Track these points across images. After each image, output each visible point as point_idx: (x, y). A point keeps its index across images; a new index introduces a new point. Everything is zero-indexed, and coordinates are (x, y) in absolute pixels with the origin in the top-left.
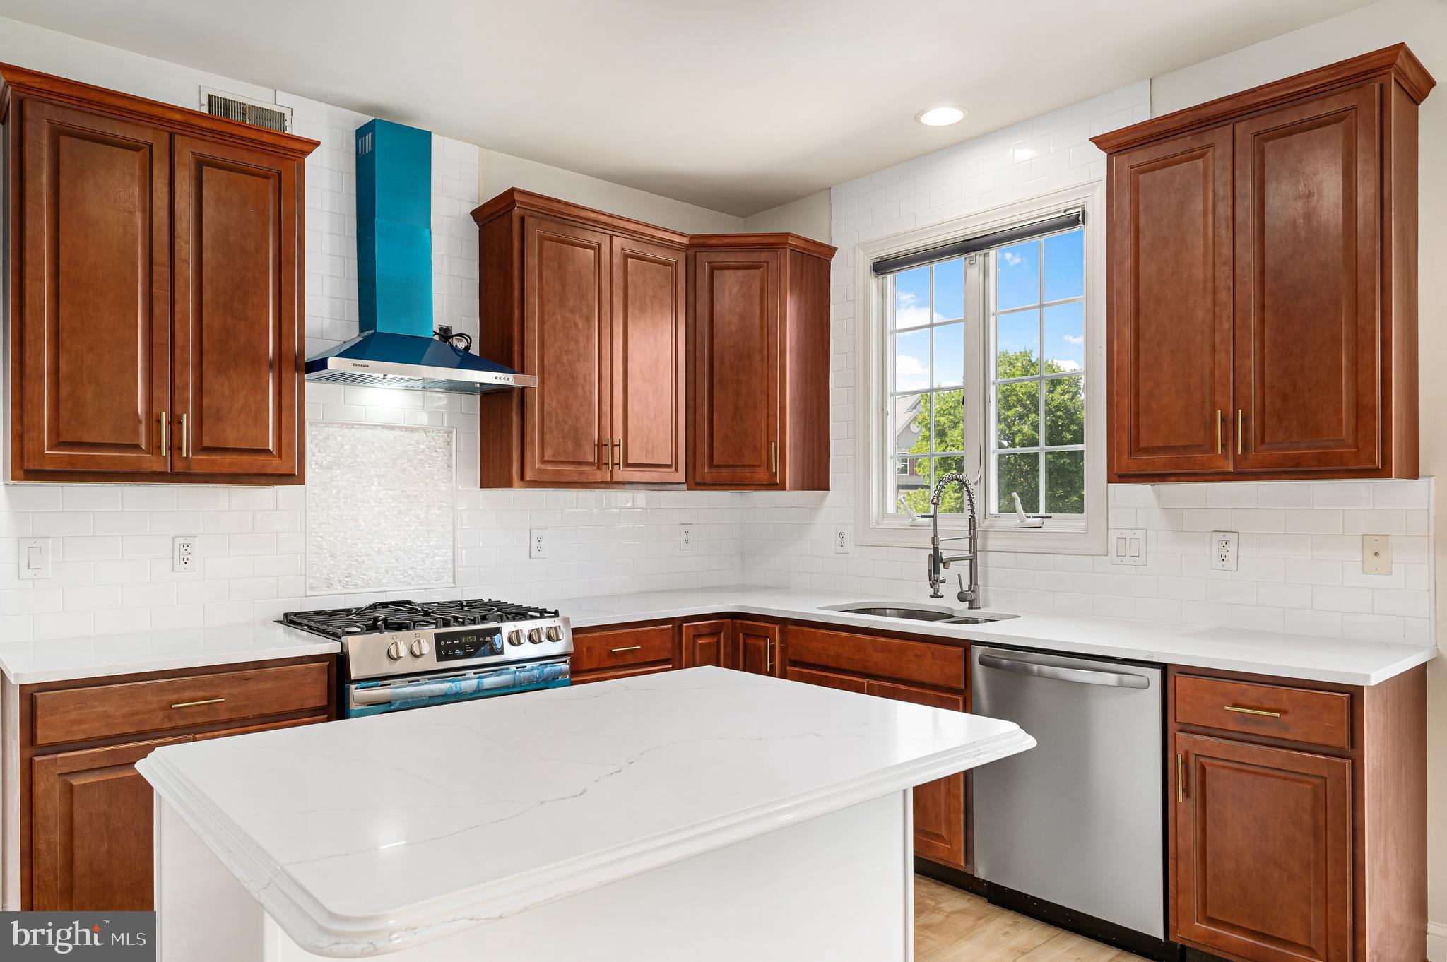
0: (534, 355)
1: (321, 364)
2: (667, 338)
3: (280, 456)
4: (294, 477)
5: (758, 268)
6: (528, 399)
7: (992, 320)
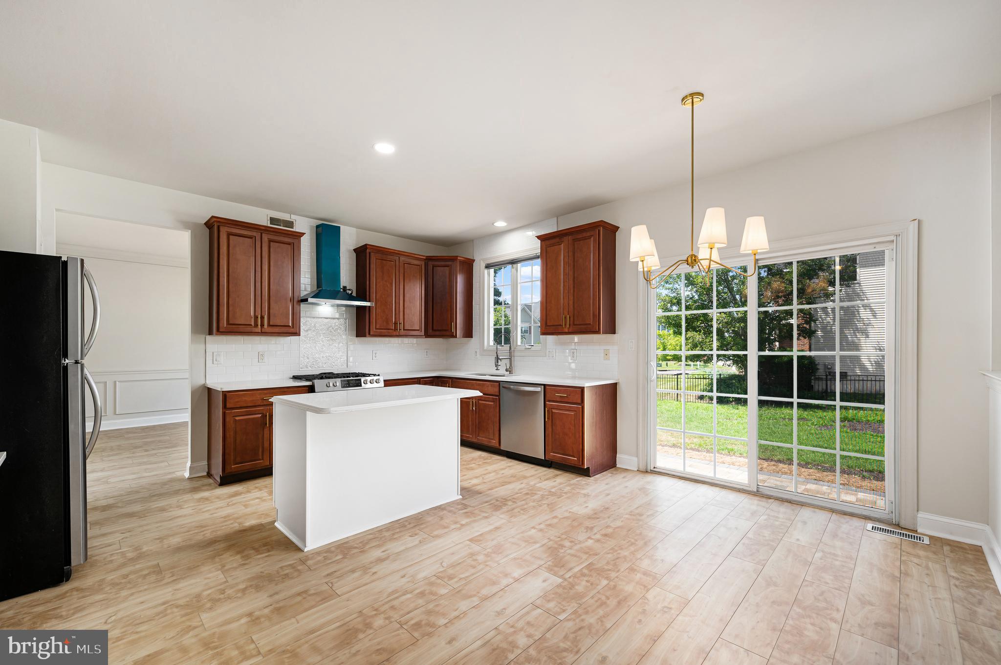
0: (373, 296)
1: (306, 300)
2: (418, 289)
3: (293, 328)
4: (297, 333)
5: (448, 267)
6: (371, 310)
7: (519, 286)
